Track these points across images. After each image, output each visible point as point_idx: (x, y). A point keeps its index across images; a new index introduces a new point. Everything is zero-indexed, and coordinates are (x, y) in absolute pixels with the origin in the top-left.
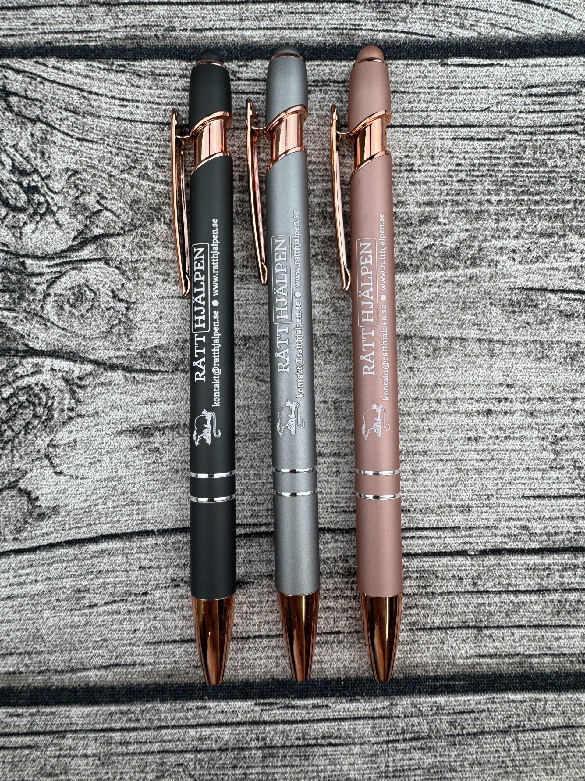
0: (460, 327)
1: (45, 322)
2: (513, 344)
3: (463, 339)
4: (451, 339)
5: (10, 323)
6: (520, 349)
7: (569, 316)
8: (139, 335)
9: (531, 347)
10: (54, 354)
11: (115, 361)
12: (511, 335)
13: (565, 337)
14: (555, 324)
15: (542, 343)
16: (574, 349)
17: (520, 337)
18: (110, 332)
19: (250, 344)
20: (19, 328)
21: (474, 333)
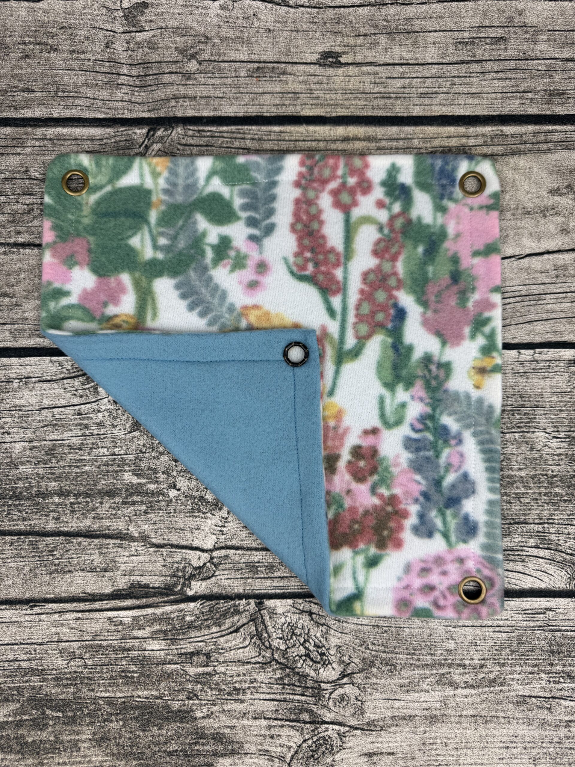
0: (496, 712)
1: (329, 709)
2: (518, 719)
3: (498, 717)
4: (493, 717)
5: (315, 710)
6: (521, 721)
7: (541, 708)
8: (367, 715)
9: (525, 720)
10: (333, 723)
11: (357, 726)
12: (517, 716)
13: (539, 716)
14: (535, 711)
15: (529, 719)
16: (543, 722)
17: (521, 716)
18: (355, 714)
19: (411, 719)
20: (319, 712)
21: (501, 715)
